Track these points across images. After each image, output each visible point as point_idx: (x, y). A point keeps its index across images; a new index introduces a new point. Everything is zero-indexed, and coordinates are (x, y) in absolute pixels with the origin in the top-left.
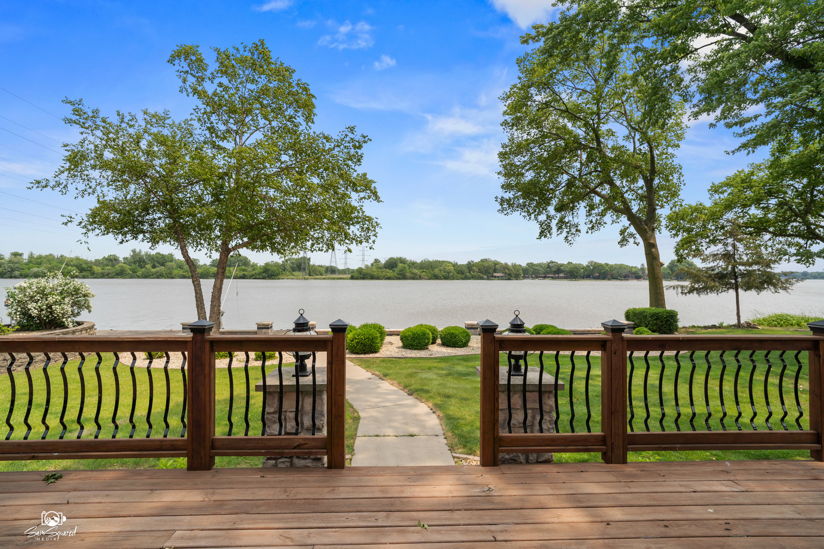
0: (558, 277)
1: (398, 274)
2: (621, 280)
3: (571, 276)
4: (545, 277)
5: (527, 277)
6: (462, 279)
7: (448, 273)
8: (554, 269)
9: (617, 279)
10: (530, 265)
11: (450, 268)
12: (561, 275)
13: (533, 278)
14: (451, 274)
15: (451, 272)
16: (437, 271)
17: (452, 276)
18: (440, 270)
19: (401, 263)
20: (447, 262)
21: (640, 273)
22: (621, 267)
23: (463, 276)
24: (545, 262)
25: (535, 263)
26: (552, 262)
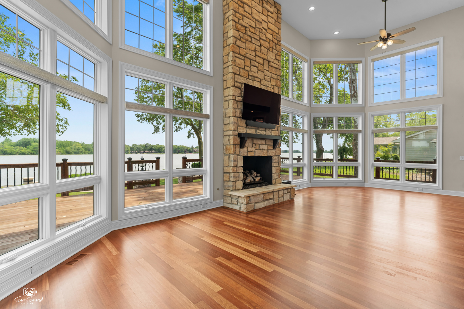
0: (151, 152)
1: (32, 151)
2: (183, 153)
3: (158, 151)
4: (144, 152)
5: (133, 152)
6: (89, 154)
7: (78, 150)
8: (149, 148)
9: (181, 153)
10: (135, 145)
11: (79, 146)
12: (153, 151)
13: (137, 153)
14: (80, 151)
15: (80, 149)
16: (68, 149)
17: (81, 152)
18: (71, 148)
19: (35, 142)
20: (76, 142)
21: (191, 150)
22: (183, 147)
23: (89, 152)
24: (143, 144)
25: (137, 144)
26: (148, 144)
